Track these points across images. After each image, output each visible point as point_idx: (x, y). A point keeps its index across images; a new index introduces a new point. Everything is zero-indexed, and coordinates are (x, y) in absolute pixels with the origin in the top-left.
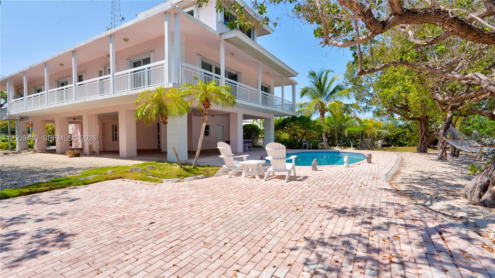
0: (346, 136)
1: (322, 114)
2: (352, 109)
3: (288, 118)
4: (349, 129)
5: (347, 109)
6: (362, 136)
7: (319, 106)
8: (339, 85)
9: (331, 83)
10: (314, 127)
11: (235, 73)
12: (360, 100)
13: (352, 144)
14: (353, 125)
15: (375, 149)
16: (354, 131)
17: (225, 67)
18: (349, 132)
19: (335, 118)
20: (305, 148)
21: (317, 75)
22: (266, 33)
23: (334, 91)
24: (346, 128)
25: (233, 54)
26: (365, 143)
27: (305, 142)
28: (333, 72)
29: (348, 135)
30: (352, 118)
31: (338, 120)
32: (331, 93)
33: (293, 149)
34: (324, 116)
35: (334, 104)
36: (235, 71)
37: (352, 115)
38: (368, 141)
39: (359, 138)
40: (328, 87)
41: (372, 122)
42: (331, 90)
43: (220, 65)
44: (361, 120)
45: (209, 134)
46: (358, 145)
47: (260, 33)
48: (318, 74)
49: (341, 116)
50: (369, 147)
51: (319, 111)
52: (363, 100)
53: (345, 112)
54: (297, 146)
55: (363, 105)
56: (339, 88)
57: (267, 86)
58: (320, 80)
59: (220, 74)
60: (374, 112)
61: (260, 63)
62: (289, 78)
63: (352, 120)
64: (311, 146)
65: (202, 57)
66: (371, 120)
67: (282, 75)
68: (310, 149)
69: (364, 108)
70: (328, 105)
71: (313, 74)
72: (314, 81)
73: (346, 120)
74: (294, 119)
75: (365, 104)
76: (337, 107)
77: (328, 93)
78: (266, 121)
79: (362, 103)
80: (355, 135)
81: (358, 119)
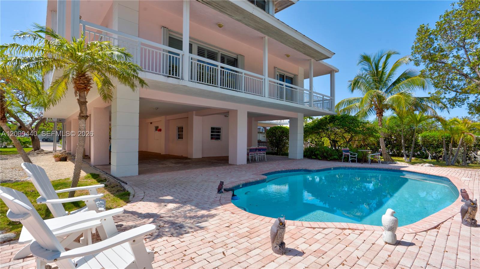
0: (420, 143)
1: (380, 113)
2: (429, 105)
3: (326, 118)
4: (424, 133)
5: (419, 104)
6: (447, 145)
7: (375, 102)
8: (407, 71)
9: (393, 69)
10: (363, 130)
11: (234, 56)
12: (444, 87)
13: (430, 155)
14: (431, 128)
15: (471, 164)
16: (433, 137)
17: (190, 38)
18: (424, 137)
19: (401, 118)
20: (346, 160)
21: (372, 60)
22: (288, 4)
23: (398, 81)
24: (420, 131)
25: (220, 26)
26: (452, 154)
27: (347, 151)
28: (398, 53)
29: (424, 141)
30: (428, 117)
31: (406, 121)
32: (394, 84)
33: (328, 160)
34: (383, 116)
35: (398, 98)
36: (235, 54)
37: (430, 113)
38: (458, 152)
39: (442, 147)
40: (390, 75)
41: (466, 123)
42: (394, 79)
43: (182, 35)
44: (445, 121)
45: (221, 138)
46: (441, 157)
47: (280, 6)
48: (374, 58)
49: (412, 116)
50: (461, 160)
51: (375, 108)
52: (449, 87)
53: (416, 109)
54: (336, 157)
55: (448, 96)
56: (406, 76)
57: (292, 76)
58: (377, 67)
59: (181, 50)
60: (471, 106)
61: (267, 37)
62: (321, 61)
63: (430, 121)
64: (355, 158)
65: (169, 31)
66: (464, 120)
67: (309, 58)
68: (353, 161)
69: (450, 100)
70: (388, 99)
71: (366, 59)
72: (367, 67)
73: (420, 121)
74: (333, 119)
75: (453, 94)
76: (403, 101)
77: (390, 84)
78: (293, 121)
79: (447, 92)
80: (435, 143)
81: (439, 119)
